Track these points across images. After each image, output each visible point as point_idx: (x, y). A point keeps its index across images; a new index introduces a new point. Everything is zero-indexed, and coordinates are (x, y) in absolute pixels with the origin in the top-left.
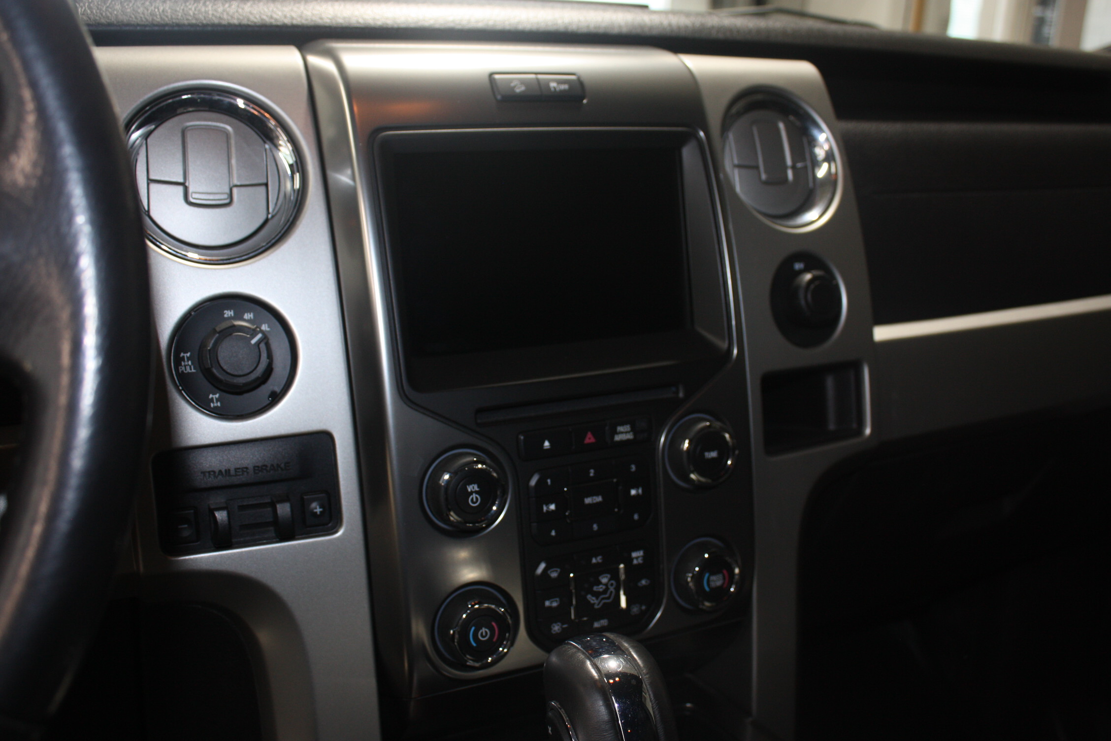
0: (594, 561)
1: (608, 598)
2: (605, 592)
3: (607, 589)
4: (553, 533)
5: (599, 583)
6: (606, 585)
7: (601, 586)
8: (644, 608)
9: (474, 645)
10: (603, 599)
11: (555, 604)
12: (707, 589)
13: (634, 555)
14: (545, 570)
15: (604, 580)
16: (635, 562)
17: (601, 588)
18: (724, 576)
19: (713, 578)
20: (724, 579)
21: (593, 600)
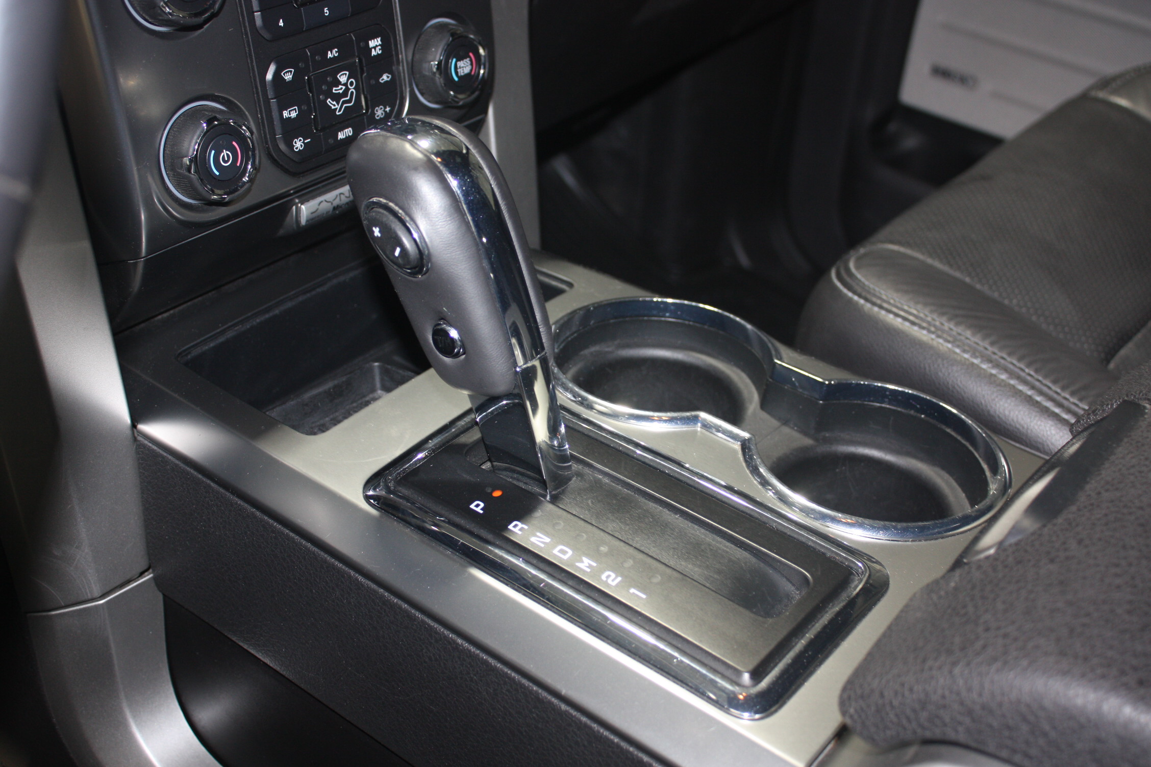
0: (330, 55)
1: (349, 101)
2: (345, 94)
3: (347, 89)
4: (281, 24)
5: (339, 83)
6: (345, 85)
7: (340, 87)
8: (388, 109)
9: (217, 173)
10: (344, 102)
11: (294, 115)
12: (456, 79)
13: (372, 44)
14: (277, 75)
15: (343, 79)
16: (374, 53)
17: (339, 90)
18: (471, 60)
19: (460, 64)
20: (472, 64)
21: (334, 105)
